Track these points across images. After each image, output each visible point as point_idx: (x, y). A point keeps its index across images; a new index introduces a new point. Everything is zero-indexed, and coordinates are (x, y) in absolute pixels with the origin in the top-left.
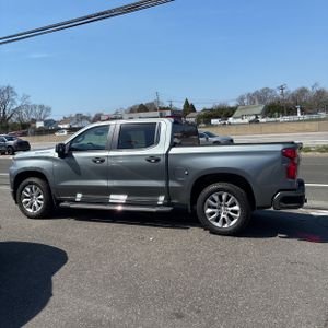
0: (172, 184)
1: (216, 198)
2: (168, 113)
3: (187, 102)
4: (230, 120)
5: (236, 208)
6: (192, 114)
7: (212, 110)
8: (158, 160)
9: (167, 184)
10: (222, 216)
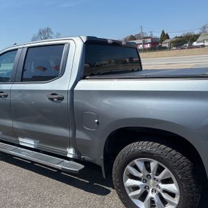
0: (80, 135)
1: (141, 166)
2: (149, 40)
3: (163, 32)
4: (195, 44)
5: (173, 187)
6: (167, 41)
7: (181, 37)
8: (61, 99)
9: (74, 134)
10: (151, 195)
